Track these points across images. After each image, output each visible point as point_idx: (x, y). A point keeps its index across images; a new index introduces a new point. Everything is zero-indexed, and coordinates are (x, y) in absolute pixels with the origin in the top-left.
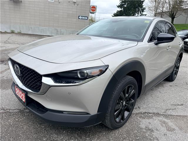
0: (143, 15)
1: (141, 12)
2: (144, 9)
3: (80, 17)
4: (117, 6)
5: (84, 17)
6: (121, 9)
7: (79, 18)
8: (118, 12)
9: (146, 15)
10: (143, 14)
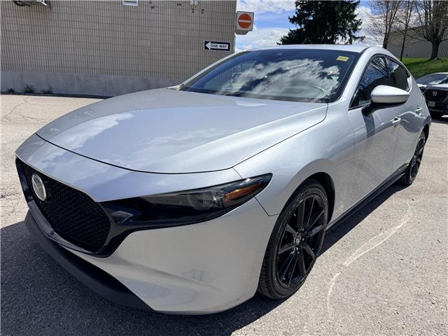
0: (356, 38)
1: (349, 31)
2: (359, 23)
3: (209, 46)
4: (291, 20)
5: (219, 45)
6: (300, 25)
7: (206, 48)
8: (292, 33)
9: (362, 38)
10: (357, 36)
